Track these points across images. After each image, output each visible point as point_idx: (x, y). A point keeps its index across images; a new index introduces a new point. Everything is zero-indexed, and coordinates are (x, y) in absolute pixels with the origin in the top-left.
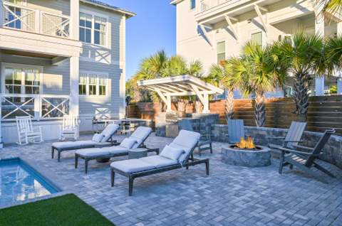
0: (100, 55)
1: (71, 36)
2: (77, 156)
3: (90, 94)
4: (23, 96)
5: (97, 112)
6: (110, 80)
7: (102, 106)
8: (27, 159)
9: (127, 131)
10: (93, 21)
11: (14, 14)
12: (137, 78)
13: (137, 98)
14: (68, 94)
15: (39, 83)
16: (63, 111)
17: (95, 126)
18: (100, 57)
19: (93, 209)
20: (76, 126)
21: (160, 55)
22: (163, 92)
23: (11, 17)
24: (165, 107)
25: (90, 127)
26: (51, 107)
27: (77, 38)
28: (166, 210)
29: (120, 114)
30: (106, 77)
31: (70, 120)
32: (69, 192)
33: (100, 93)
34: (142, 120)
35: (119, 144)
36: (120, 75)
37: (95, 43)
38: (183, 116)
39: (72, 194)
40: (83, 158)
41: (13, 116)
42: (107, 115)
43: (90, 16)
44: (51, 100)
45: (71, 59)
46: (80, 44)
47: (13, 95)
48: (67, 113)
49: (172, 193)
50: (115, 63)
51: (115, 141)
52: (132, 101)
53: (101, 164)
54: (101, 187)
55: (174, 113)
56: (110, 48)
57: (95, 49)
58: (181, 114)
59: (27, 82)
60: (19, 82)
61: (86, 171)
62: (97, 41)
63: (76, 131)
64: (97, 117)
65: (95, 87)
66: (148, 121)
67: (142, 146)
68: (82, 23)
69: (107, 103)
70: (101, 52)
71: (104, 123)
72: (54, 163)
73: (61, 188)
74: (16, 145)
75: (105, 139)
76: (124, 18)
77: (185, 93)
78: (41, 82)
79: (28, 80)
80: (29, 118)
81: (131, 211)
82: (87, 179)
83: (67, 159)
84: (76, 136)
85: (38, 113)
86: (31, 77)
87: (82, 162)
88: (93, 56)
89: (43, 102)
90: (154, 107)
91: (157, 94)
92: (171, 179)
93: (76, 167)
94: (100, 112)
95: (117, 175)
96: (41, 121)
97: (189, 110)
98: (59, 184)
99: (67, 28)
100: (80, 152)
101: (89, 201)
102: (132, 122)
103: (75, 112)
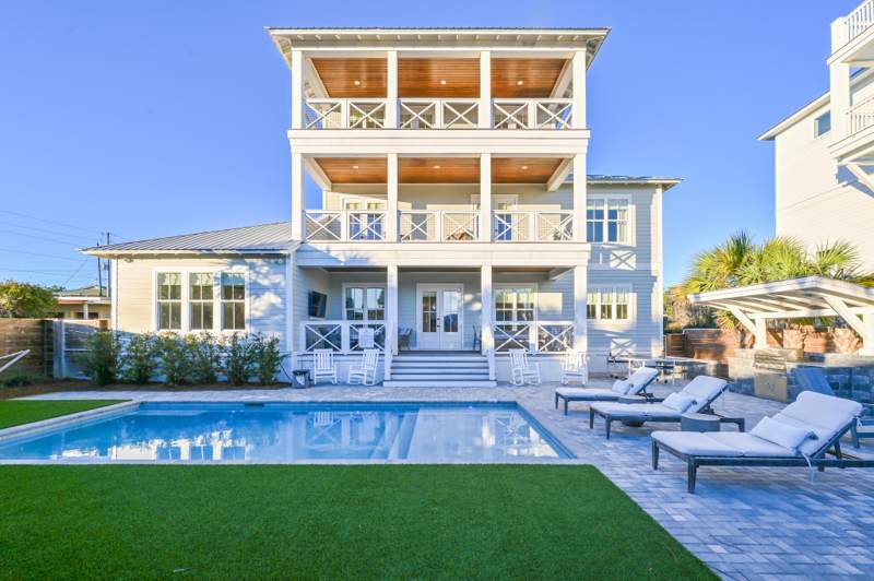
0: (617, 257)
1: (575, 238)
2: (593, 412)
3: (602, 317)
4: (514, 323)
5: (613, 345)
6: (635, 294)
7: (621, 336)
8: (527, 405)
9: (668, 378)
10: (605, 209)
11: (504, 222)
12: (686, 287)
13: (682, 320)
14: (573, 319)
15: (532, 306)
16: (565, 343)
17: (611, 366)
18: (618, 261)
19: (628, 498)
20: (584, 365)
21: (738, 243)
22: (744, 312)
23: (501, 227)
24: (748, 338)
25: (604, 368)
26: (550, 338)
27: (584, 238)
28: (775, 540)
29: (653, 349)
30: (628, 291)
31: (576, 357)
32: (588, 463)
33: (619, 317)
34: (695, 360)
35: (661, 401)
36: (652, 285)
37: (610, 240)
38: (800, 359)
39: (591, 466)
40: (602, 415)
41: (507, 348)
42: (630, 350)
43: (602, 202)
44: (549, 328)
45: (576, 270)
46: (588, 247)
47: (504, 323)
48: (571, 345)
49: (784, 511)
50: (643, 266)
51: (651, 395)
52: (671, 326)
53: (628, 428)
54: (634, 466)
55: (775, 351)
56: (634, 245)
57: (609, 250)
58: (793, 355)
59: (520, 305)
60: (509, 306)
61: (608, 435)
62: (613, 237)
63: (585, 373)
64: (614, 353)
65: (609, 307)
66: (710, 363)
67: (707, 410)
68: (590, 214)
69: (628, 331)
70: (619, 253)
71: (627, 362)
72: (561, 416)
73: (576, 454)
74: (510, 385)
75: (633, 390)
76: (659, 191)
77: (804, 312)
78: (535, 305)
79: (521, 302)
80: (524, 350)
81: (696, 519)
82: (610, 448)
83: (578, 413)
84: (584, 380)
85: (534, 345)
86: (524, 299)
87: (599, 421)
88: (606, 260)
89: (540, 330)
90: (722, 339)
91: (730, 314)
92: (779, 483)
93: (592, 427)
94: (618, 346)
95: (662, 453)
96: (538, 355)
97: (815, 344)
98: (571, 447)
99: (569, 228)
100: (597, 405)
101: (621, 484)
102: (677, 364)
103: (582, 344)
